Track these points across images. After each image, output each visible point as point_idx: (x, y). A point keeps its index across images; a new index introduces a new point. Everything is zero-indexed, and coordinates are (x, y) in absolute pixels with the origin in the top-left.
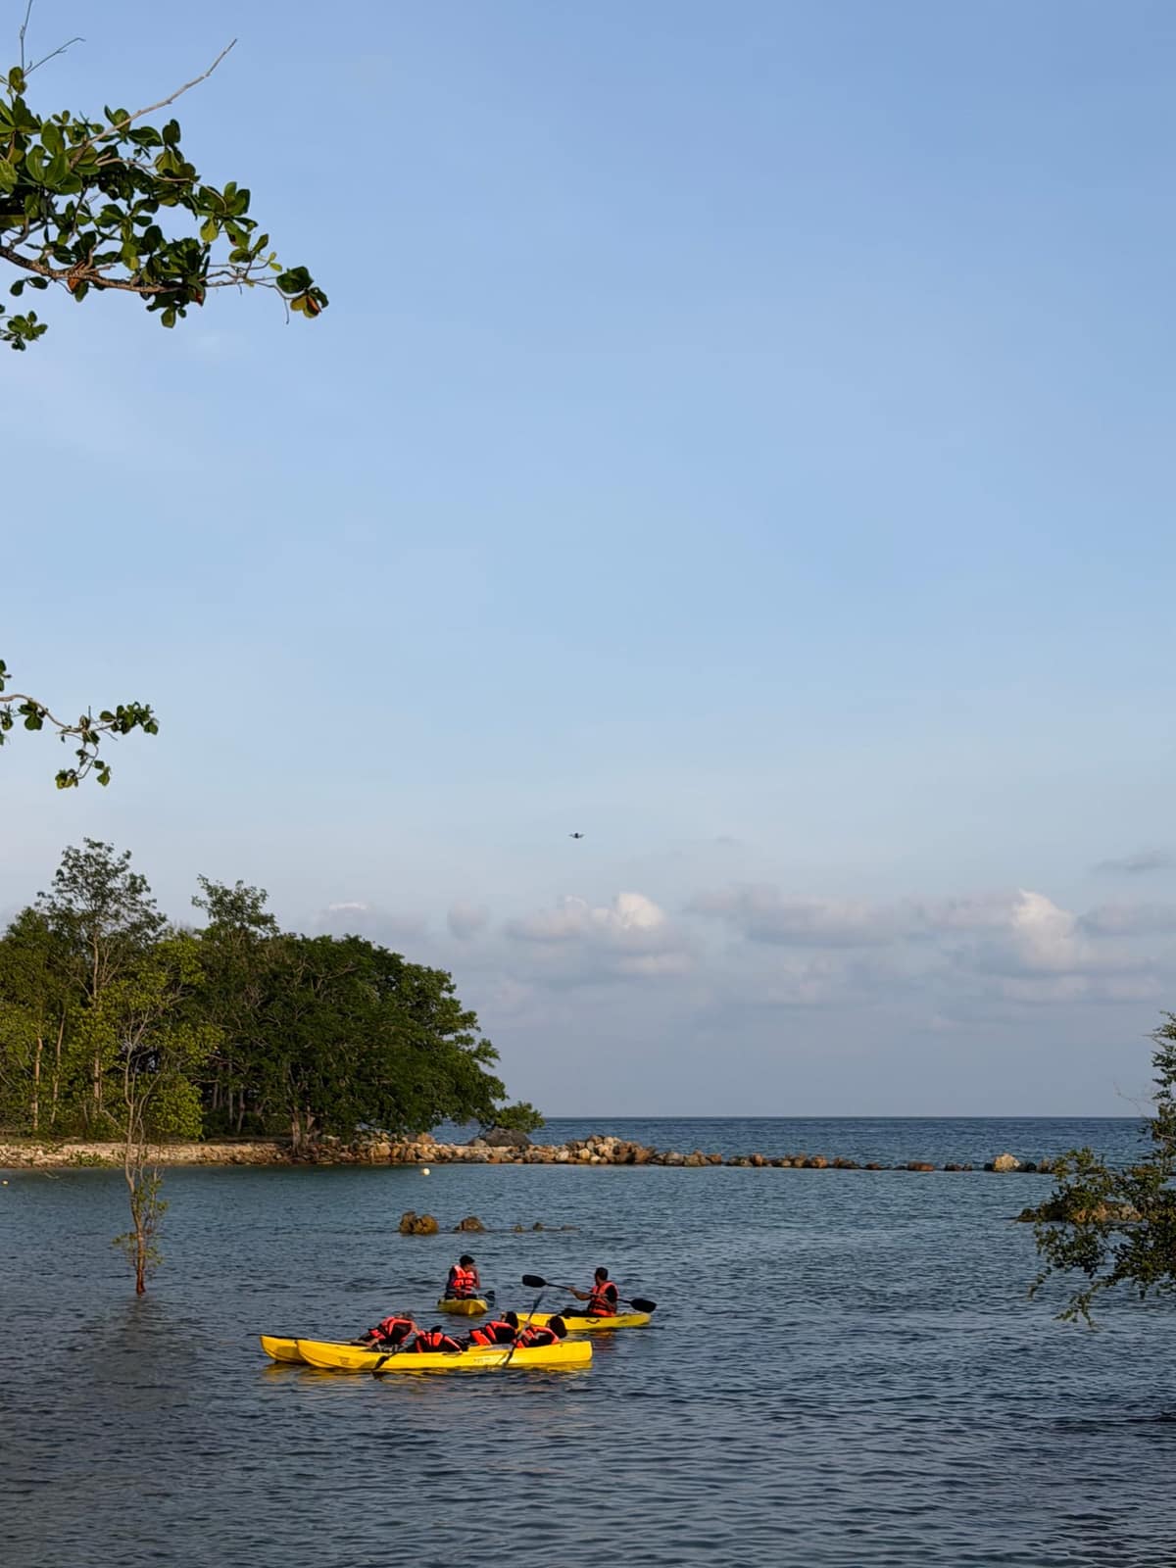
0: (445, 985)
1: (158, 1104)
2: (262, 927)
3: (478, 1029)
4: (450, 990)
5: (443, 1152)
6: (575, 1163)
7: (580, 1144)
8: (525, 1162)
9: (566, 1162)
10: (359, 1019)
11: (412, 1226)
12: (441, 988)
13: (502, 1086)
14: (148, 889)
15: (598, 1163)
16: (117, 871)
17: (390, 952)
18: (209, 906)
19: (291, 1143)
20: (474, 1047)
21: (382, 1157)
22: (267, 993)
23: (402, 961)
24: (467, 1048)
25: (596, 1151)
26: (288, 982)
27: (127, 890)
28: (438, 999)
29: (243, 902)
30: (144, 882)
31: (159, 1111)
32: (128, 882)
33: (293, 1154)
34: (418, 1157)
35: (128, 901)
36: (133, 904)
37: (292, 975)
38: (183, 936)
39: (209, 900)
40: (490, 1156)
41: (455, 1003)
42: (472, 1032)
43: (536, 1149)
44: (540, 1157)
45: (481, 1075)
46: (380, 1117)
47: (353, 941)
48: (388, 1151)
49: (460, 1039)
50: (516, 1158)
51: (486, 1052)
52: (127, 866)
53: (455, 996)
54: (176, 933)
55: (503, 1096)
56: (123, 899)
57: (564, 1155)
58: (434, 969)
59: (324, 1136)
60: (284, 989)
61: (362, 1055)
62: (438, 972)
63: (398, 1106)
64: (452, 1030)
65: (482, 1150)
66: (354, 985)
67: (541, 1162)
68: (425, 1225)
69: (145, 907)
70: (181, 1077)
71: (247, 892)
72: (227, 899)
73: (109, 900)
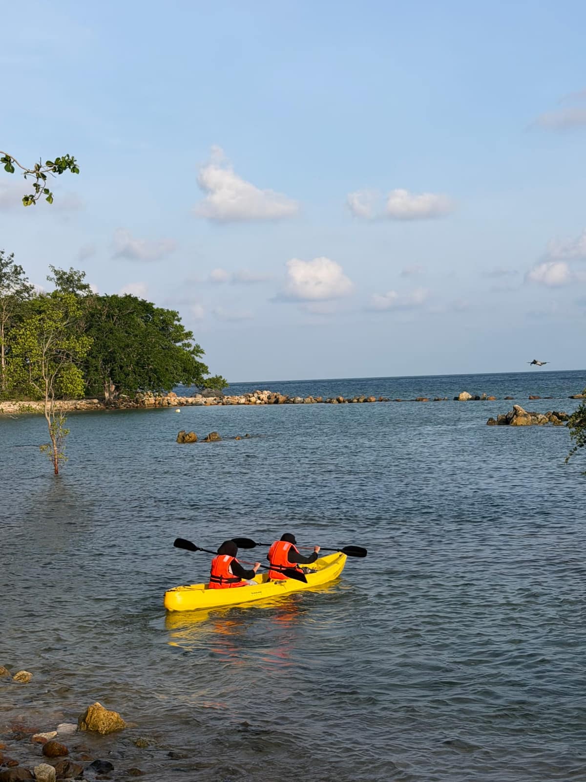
0: (176, 318)
1: (61, 379)
2: (83, 290)
3: (194, 339)
4: (179, 320)
5: (181, 401)
6: (248, 404)
7: (250, 395)
8: (223, 404)
9: (244, 404)
10: (136, 336)
11: (184, 438)
12: (174, 319)
13: (207, 367)
14: (24, 273)
15: (260, 403)
16: (7, 264)
17: (148, 302)
18: (56, 281)
19: (105, 399)
20: (192, 349)
21: (151, 404)
22: (88, 324)
23: (154, 306)
24: (188, 349)
25: (259, 398)
26: (99, 318)
27: (13, 273)
28: (173, 325)
29: (73, 278)
30: (22, 269)
31: (62, 383)
32: (13, 269)
33: (106, 404)
34: (169, 404)
35: (14, 279)
36: (16, 280)
37: (101, 314)
38: (41, 297)
39: (55, 277)
40: (205, 402)
41: (181, 327)
42: (190, 341)
43: (228, 398)
44: (231, 402)
45: (196, 362)
46: (150, 385)
47: (128, 297)
48: (154, 402)
49: (185, 345)
50: (218, 403)
51: (198, 351)
52: (13, 261)
53: (182, 323)
54: (38, 295)
55: (207, 373)
56: (11, 278)
57: (243, 400)
58: (170, 310)
59: (120, 395)
60: (97, 322)
61: (138, 354)
62: (172, 312)
63: (158, 378)
64: (179, 341)
65: (200, 399)
66: (133, 319)
67: (231, 404)
68: (191, 437)
69: (23, 282)
70: (73, 364)
71: (75, 273)
72: (65, 277)
73: (4, 279)
